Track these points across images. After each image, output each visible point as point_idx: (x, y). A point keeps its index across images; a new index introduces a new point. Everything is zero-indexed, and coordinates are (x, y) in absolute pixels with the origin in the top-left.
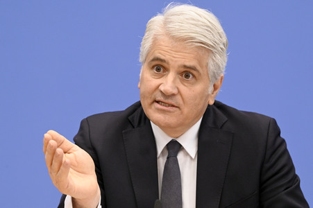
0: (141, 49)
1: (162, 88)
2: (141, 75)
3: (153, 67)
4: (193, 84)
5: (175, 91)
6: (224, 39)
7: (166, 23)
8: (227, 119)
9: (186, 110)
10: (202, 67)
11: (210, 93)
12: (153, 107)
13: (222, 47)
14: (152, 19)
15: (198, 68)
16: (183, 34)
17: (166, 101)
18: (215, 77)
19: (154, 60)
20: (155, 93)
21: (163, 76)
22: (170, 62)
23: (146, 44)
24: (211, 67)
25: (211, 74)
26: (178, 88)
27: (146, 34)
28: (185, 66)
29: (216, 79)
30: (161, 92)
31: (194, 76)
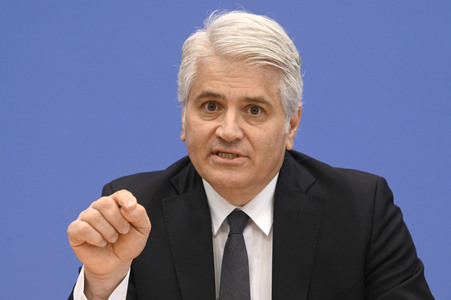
0: (180, 84)
1: (220, 132)
2: (184, 120)
3: (203, 106)
4: (263, 121)
5: (239, 134)
6: (297, 54)
7: (213, 38)
8: (314, 180)
9: (258, 159)
10: (272, 95)
11: (287, 131)
12: (211, 162)
13: (296, 64)
14: (190, 39)
15: (267, 98)
16: (241, 50)
17: (228, 150)
18: (291, 107)
19: (202, 96)
20: (210, 141)
21: (218, 116)
22: (227, 95)
23: (187, 73)
24: (285, 93)
25: (285, 103)
26: (242, 130)
27: (185, 60)
28: (248, 99)
29: (293, 111)
30: (219, 138)
31: (263, 110)
